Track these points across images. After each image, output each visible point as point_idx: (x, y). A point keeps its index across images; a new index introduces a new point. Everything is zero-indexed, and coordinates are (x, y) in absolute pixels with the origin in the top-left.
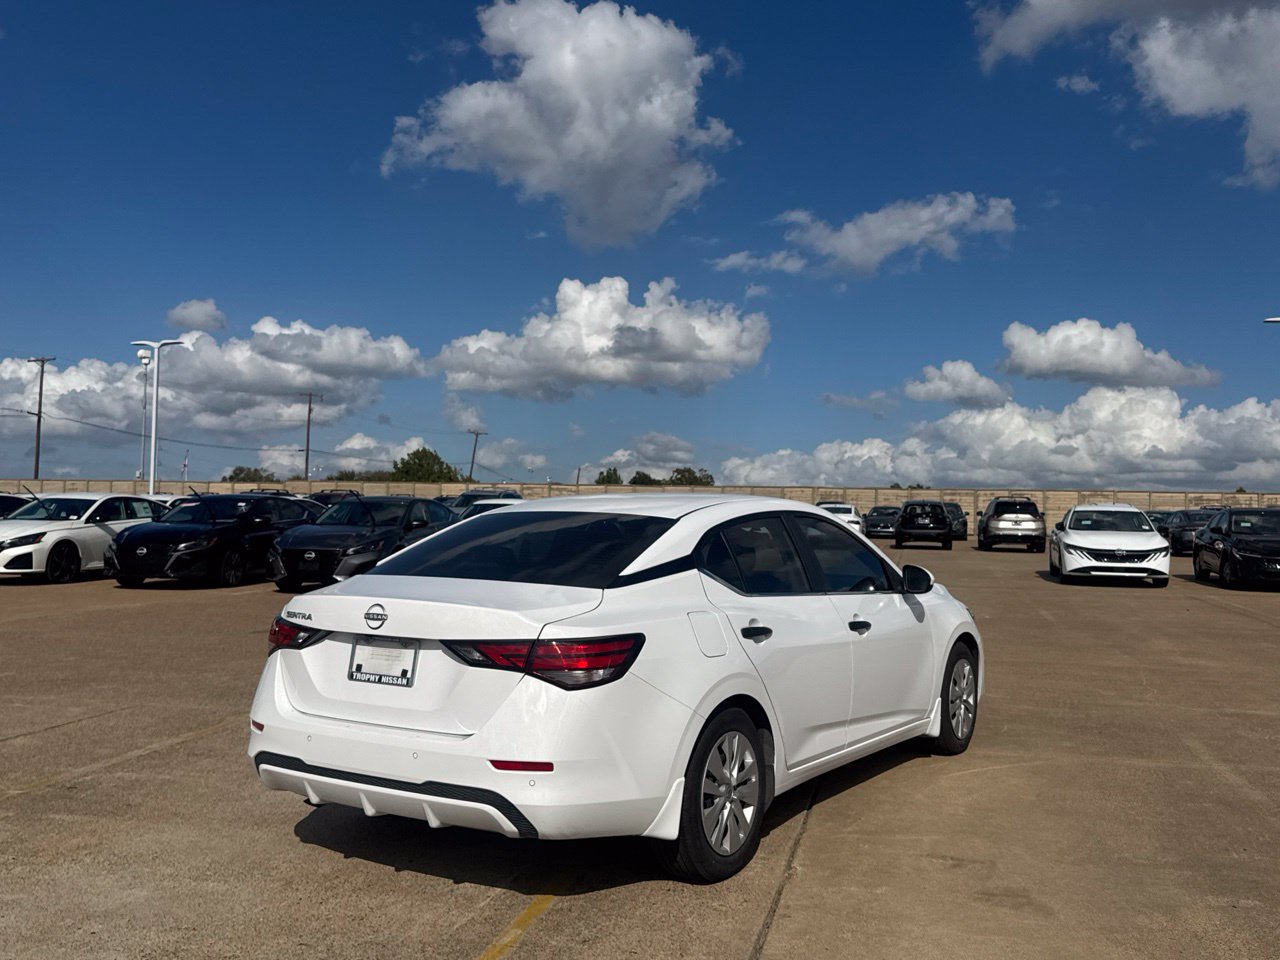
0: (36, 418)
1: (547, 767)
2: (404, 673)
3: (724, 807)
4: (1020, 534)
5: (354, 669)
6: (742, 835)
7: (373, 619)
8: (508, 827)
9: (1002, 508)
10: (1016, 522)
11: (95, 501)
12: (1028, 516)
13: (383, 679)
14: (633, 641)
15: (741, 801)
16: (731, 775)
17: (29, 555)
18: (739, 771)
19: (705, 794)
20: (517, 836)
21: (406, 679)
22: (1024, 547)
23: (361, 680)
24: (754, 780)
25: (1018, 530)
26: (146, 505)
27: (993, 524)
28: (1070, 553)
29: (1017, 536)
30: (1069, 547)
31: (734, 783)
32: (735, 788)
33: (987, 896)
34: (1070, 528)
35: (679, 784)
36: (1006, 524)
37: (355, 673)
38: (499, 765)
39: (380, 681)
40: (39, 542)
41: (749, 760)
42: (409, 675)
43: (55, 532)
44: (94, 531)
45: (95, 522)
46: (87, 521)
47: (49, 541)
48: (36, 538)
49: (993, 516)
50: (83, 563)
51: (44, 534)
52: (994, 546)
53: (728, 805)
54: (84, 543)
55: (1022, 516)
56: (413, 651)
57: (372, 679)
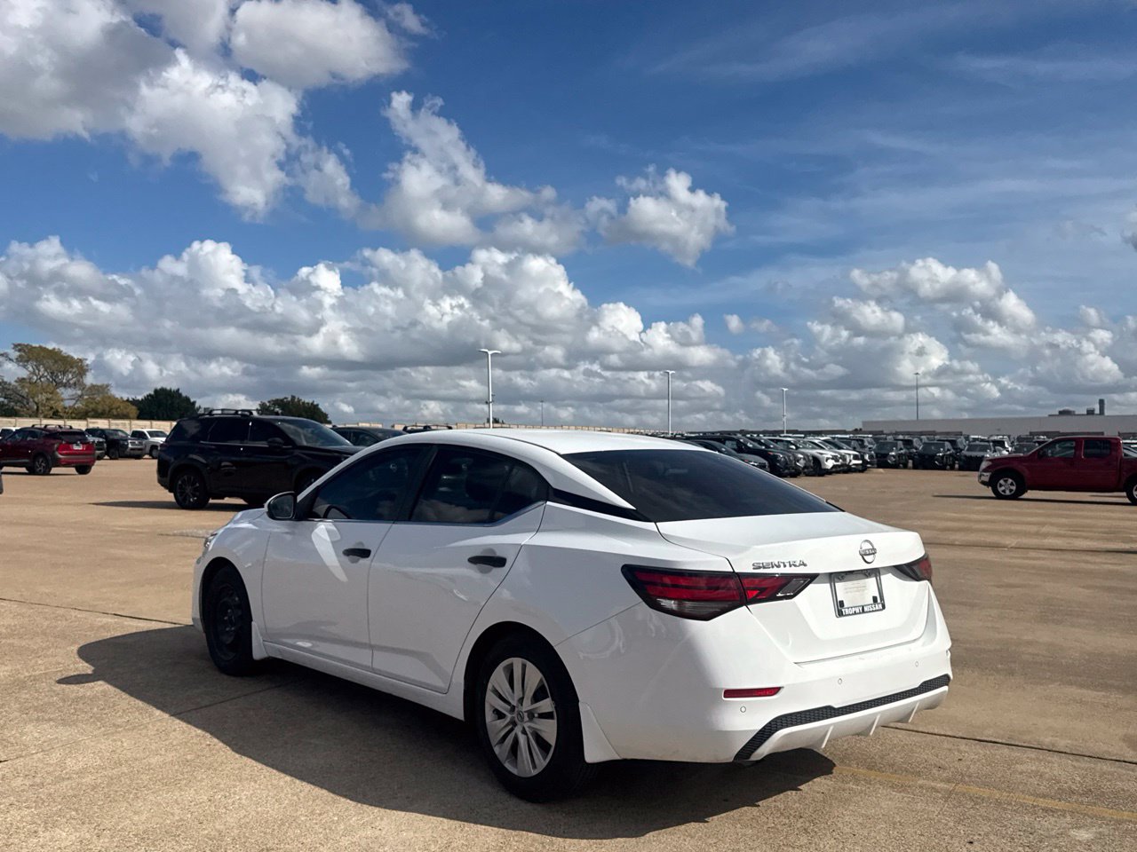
2: (875, 599)
5: (840, 606)
7: (866, 555)
13: (866, 609)
39: (863, 612)
42: (879, 600)
56: (875, 579)
57: (857, 611)
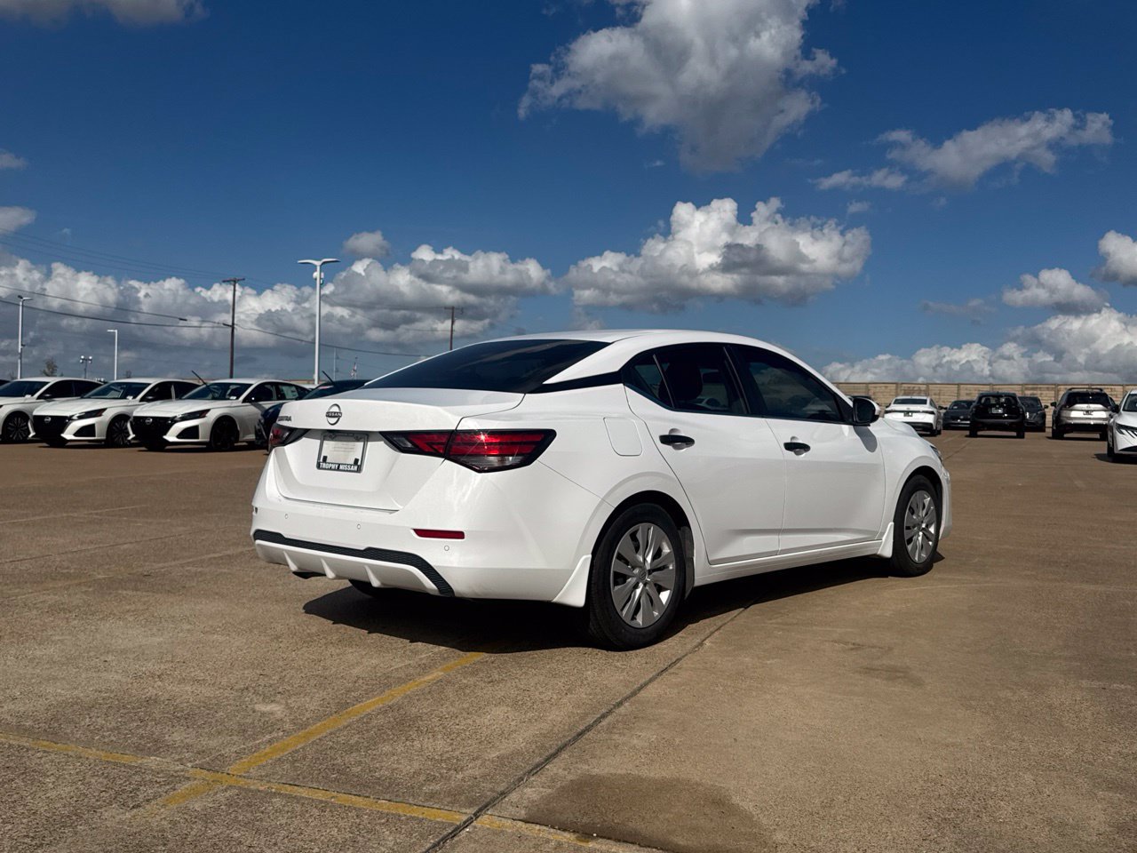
0: (230, 329)
1: (459, 535)
2: (356, 461)
3: (636, 586)
4: (1092, 423)
5: (321, 460)
6: (656, 614)
7: (331, 417)
8: (429, 584)
9: (1074, 398)
10: (1087, 411)
11: (251, 385)
12: (1100, 406)
13: (341, 467)
14: (543, 436)
15: (655, 585)
16: (645, 560)
17: (196, 428)
18: (654, 558)
19: (615, 573)
20: (437, 593)
21: (358, 466)
22: (1097, 436)
23: (325, 469)
24: (671, 568)
25: (1090, 419)
26: (294, 389)
27: (1065, 413)
28: (1122, 433)
29: (1089, 424)
30: (1121, 427)
31: (648, 567)
32: (650, 572)
33: (869, 671)
34: (1124, 410)
35: (586, 559)
36: (1077, 414)
37: (322, 463)
38: (422, 533)
39: (338, 469)
40: (204, 417)
41: (666, 550)
42: (359, 463)
43: (217, 409)
44: (250, 409)
45: (251, 401)
46: (244, 401)
47: (212, 416)
48: (202, 414)
49: (1065, 406)
50: (241, 435)
51: (208, 411)
52: (1066, 435)
53: (641, 585)
54: (242, 419)
55: (1093, 406)
56: (362, 443)
57: (333, 467)
